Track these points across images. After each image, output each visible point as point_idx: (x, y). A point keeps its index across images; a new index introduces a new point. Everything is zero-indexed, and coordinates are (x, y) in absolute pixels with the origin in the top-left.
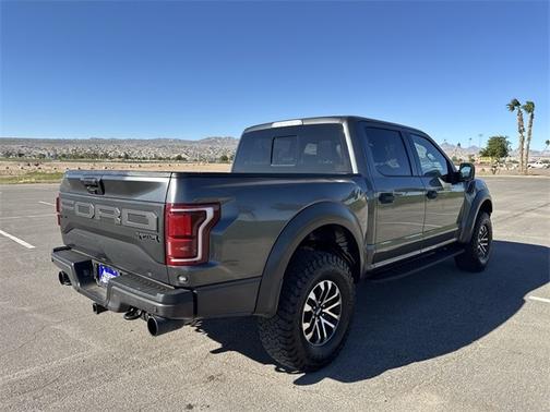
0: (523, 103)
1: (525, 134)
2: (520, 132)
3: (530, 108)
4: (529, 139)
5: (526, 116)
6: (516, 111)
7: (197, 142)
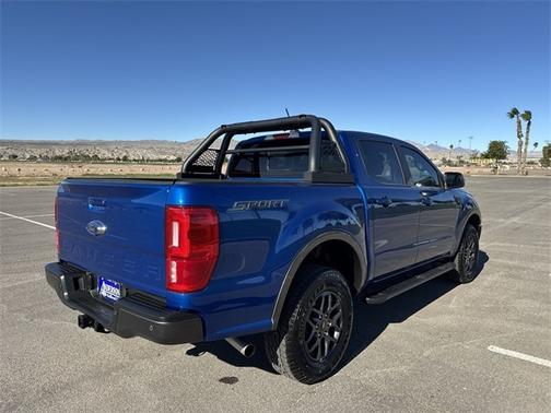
0: (522, 112)
1: (523, 139)
2: (519, 137)
3: (528, 116)
4: (527, 144)
5: (524, 124)
6: (515, 118)
7: (184, 143)
